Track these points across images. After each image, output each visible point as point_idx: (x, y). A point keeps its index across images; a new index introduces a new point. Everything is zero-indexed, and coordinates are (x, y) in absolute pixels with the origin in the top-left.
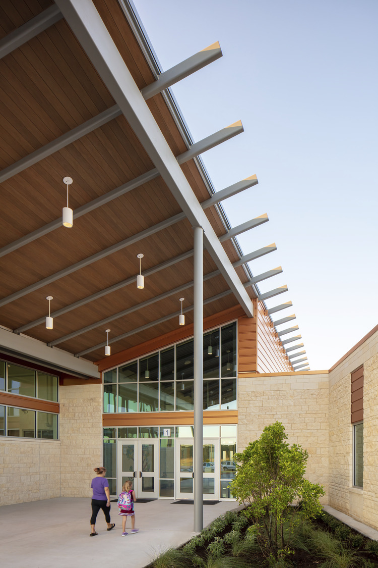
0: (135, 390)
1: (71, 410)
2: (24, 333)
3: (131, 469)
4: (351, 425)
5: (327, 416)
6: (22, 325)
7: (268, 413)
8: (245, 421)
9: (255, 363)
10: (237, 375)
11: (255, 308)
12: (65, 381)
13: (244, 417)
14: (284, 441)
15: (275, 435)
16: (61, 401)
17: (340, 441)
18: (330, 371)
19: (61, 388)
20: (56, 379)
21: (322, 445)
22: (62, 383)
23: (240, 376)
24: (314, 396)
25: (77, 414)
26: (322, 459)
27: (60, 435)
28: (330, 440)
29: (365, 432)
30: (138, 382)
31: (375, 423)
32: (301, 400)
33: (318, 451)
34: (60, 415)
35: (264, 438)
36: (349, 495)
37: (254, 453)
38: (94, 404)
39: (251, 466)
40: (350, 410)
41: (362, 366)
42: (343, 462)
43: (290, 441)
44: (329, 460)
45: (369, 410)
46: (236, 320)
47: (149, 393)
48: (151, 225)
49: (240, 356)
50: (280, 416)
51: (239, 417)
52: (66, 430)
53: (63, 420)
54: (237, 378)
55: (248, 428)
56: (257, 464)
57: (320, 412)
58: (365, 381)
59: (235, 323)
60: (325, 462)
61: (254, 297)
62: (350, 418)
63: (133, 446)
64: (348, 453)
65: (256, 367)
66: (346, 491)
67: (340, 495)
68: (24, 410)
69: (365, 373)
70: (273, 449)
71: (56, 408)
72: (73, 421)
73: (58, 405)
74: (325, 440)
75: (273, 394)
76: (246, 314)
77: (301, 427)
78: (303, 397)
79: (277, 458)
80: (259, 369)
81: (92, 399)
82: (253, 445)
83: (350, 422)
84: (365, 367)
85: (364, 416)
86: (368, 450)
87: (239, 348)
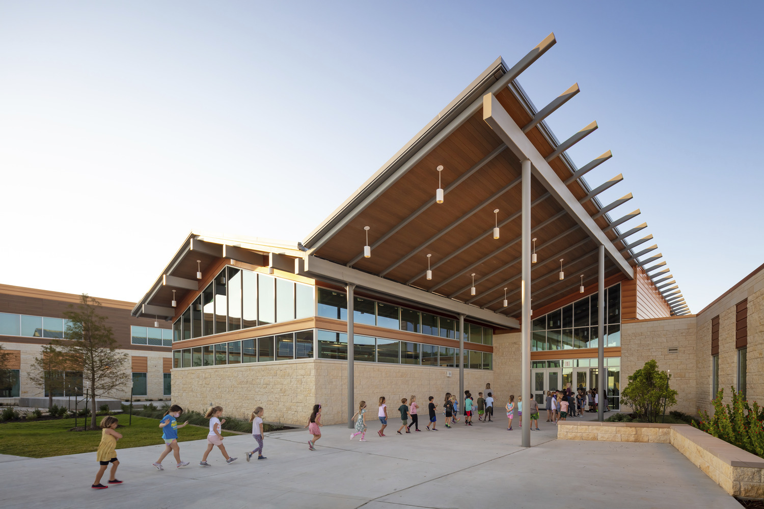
0: (544, 335)
1: (500, 350)
2: (486, 308)
3: (541, 389)
4: (711, 356)
5: (695, 348)
6: (485, 304)
7: (645, 348)
8: (627, 354)
9: (635, 312)
10: (621, 321)
11: (635, 273)
12: (496, 331)
13: (625, 351)
14: (656, 369)
15: (652, 366)
16: (494, 345)
17: (704, 367)
18: (697, 315)
19: (494, 336)
20: (491, 331)
21: (690, 371)
22: (494, 334)
23: (623, 322)
24: (684, 334)
25: (504, 353)
26: (690, 381)
27: (494, 367)
28: (697, 367)
29: (720, 361)
30: (546, 330)
31: (725, 356)
32: (673, 338)
33: (687, 375)
34: (493, 354)
35: (645, 369)
36: (709, 406)
37: (639, 375)
38: (516, 346)
39: (638, 381)
40: (711, 345)
41: (718, 316)
42: (706, 383)
43: (660, 368)
44: (696, 382)
45: (722, 347)
46: (620, 282)
47: (555, 337)
48: (571, 245)
49: (623, 308)
50: (655, 350)
51: (622, 351)
52: (498, 363)
53: (496, 358)
54: (620, 324)
55: (629, 360)
56: (641, 381)
57: (689, 346)
58: (720, 327)
59: (620, 284)
60: (693, 383)
61: (634, 265)
62: (711, 351)
63: (542, 374)
64: (709, 376)
65: (635, 315)
66: (708, 403)
67: (703, 407)
68: (475, 352)
69: (720, 321)
70: (650, 373)
71: (491, 349)
72: (502, 358)
73: (492, 347)
74: (693, 367)
75: (649, 334)
76: (627, 278)
77: (672, 358)
78: (674, 335)
79: (652, 378)
80: (638, 316)
81: (515, 343)
82: (638, 372)
83: (711, 353)
84: (720, 317)
85: (720, 351)
86: (722, 374)
87: (622, 303)
